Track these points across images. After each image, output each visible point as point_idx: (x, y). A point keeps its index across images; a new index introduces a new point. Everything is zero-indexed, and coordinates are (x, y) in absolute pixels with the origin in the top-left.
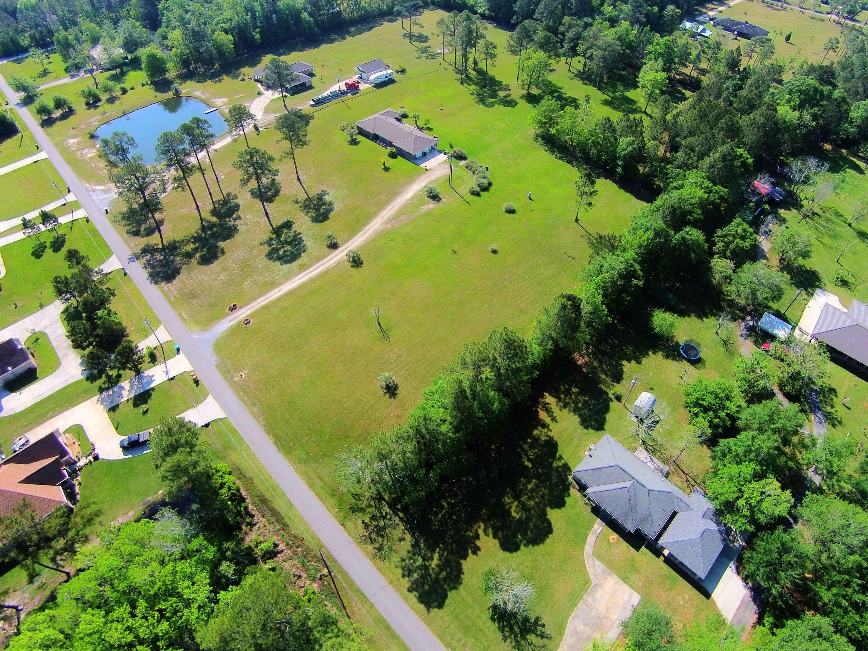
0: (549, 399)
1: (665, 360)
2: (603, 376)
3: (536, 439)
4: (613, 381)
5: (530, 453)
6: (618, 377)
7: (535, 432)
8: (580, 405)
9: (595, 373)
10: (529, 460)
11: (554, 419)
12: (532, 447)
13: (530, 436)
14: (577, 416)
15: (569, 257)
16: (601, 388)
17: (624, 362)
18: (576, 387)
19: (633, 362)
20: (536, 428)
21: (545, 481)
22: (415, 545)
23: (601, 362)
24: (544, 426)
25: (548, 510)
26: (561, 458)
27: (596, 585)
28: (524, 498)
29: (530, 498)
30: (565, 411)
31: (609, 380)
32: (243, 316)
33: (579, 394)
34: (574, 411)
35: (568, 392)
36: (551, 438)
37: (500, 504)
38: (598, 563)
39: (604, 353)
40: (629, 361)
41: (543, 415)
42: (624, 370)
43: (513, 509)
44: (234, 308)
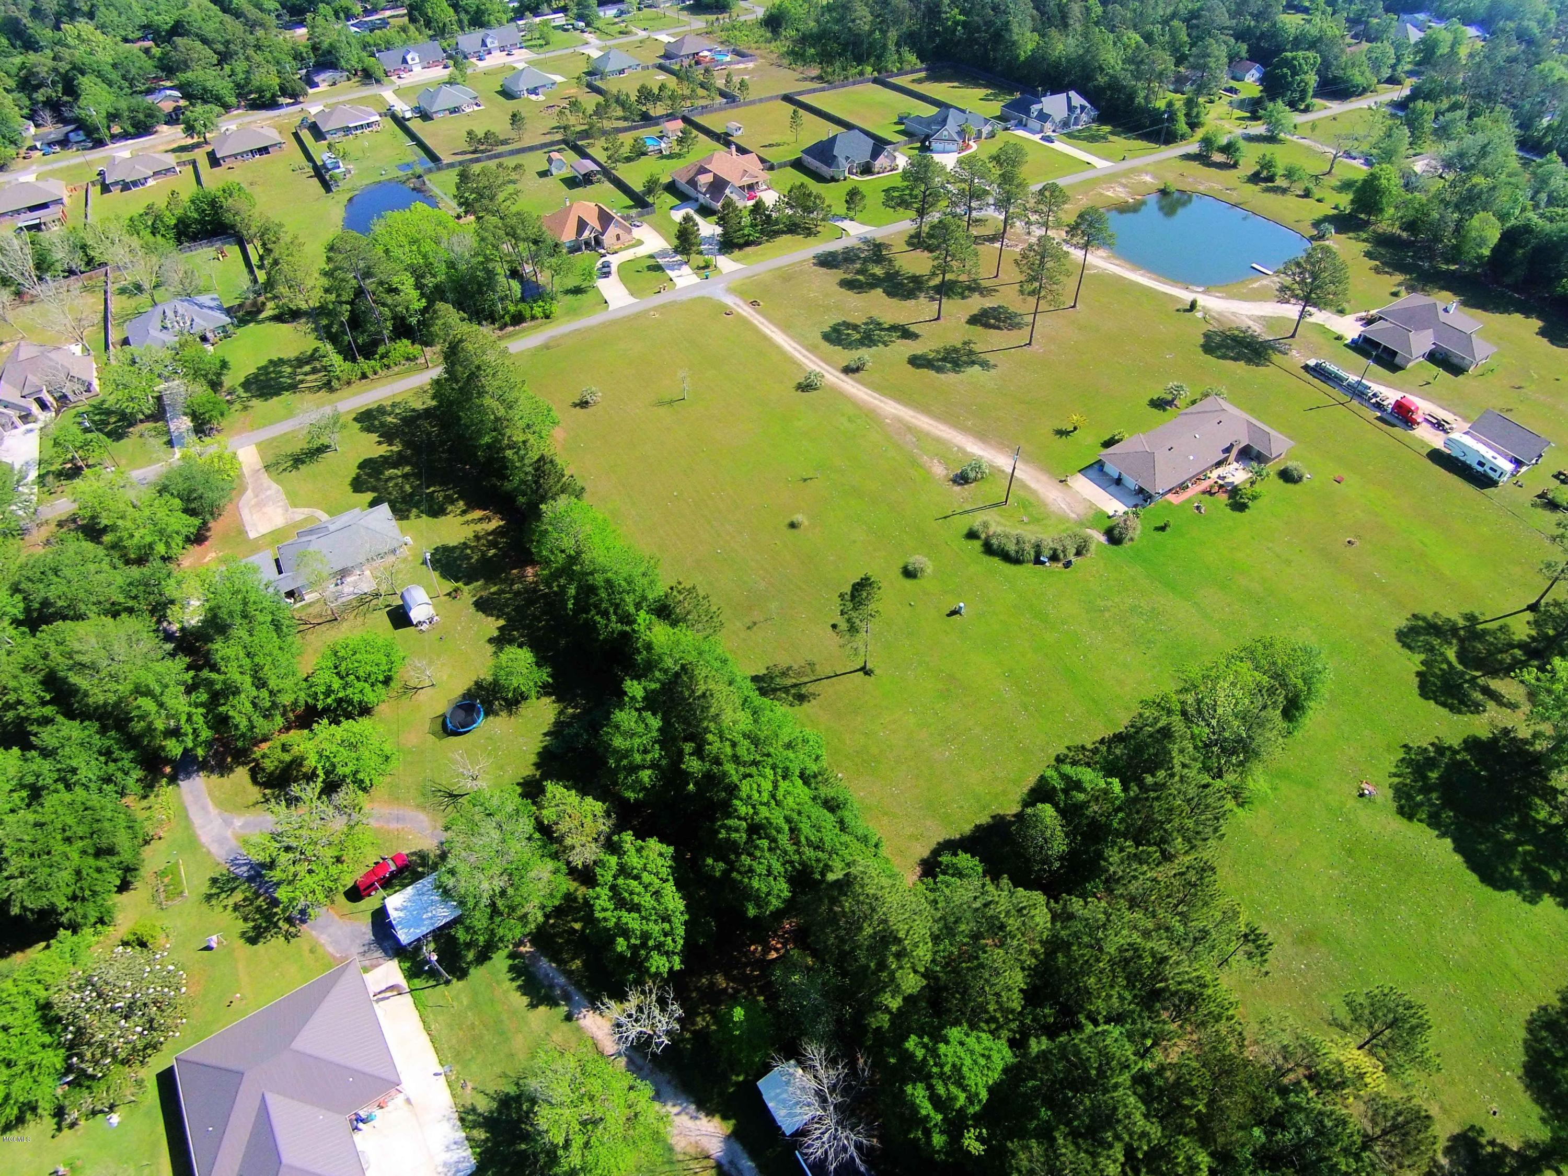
0: (495, 523)
1: (475, 679)
2: (494, 589)
3: (452, 502)
4: (481, 597)
5: (442, 493)
6: (482, 605)
7: (461, 503)
8: (469, 551)
9: (504, 581)
10: (434, 492)
11: (467, 523)
12: (446, 497)
13: (461, 497)
14: (455, 544)
15: (755, 623)
16: (477, 580)
17: (501, 622)
18: (495, 555)
19: (496, 633)
20: (466, 504)
21: (403, 498)
22: (414, 410)
23: (517, 593)
24: (464, 512)
25: (376, 494)
26: (418, 516)
27: (287, 510)
28: (400, 480)
29: (396, 485)
30: (471, 535)
31: (484, 594)
32: (740, 310)
33: (484, 554)
34: (464, 543)
35: (493, 544)
36: (446, 514)
37: (408, 463)
38: (303, 517)
39: (530, 602)
40: (500, 629)
41: (478, 514)
42: (490, 618)
43: (396, 471)
44: (754, 303)
